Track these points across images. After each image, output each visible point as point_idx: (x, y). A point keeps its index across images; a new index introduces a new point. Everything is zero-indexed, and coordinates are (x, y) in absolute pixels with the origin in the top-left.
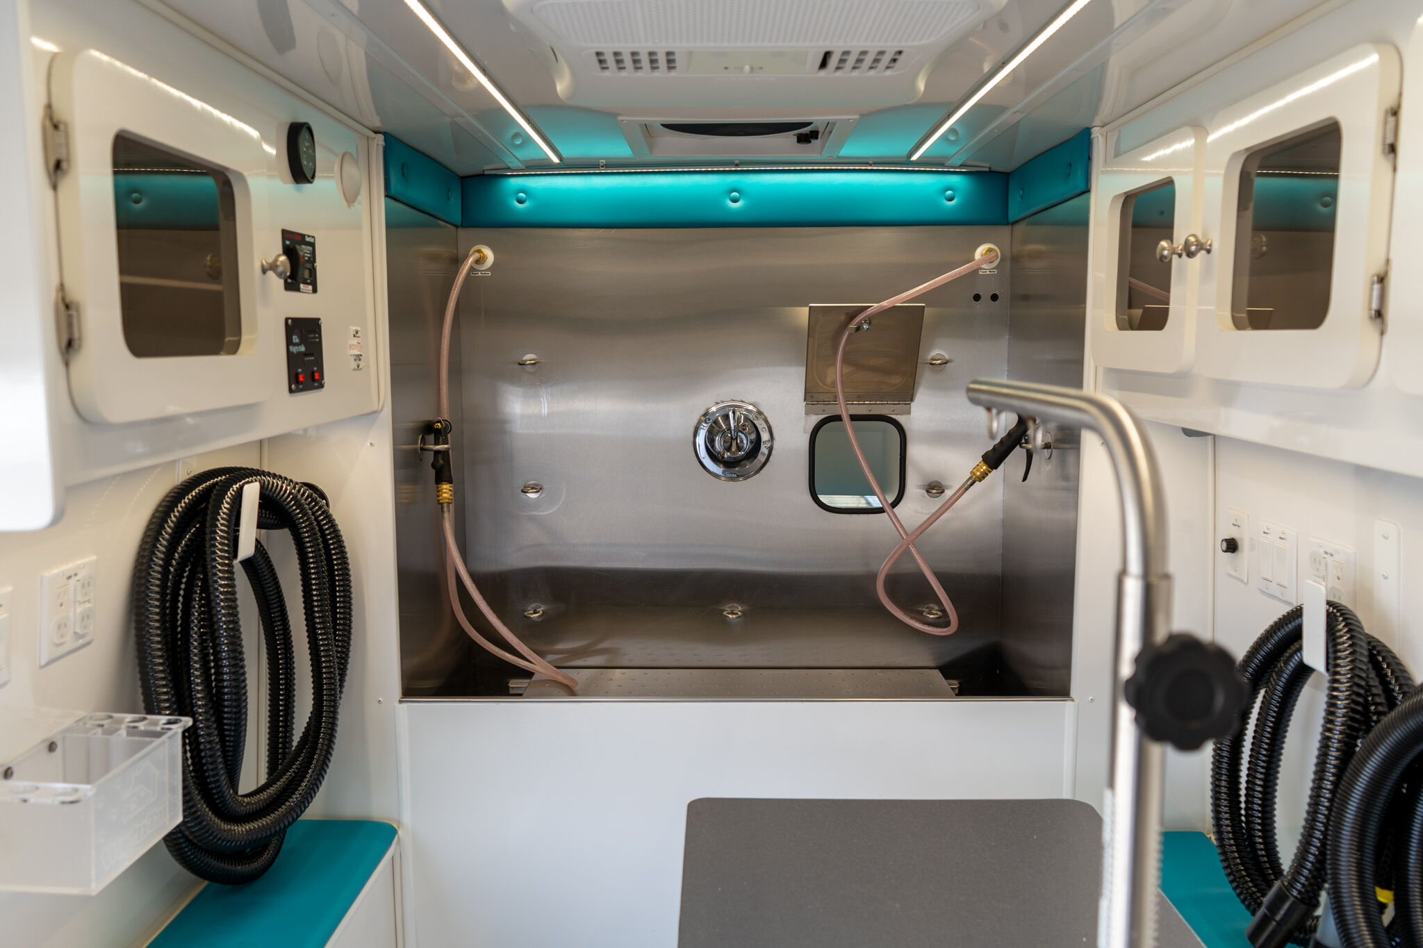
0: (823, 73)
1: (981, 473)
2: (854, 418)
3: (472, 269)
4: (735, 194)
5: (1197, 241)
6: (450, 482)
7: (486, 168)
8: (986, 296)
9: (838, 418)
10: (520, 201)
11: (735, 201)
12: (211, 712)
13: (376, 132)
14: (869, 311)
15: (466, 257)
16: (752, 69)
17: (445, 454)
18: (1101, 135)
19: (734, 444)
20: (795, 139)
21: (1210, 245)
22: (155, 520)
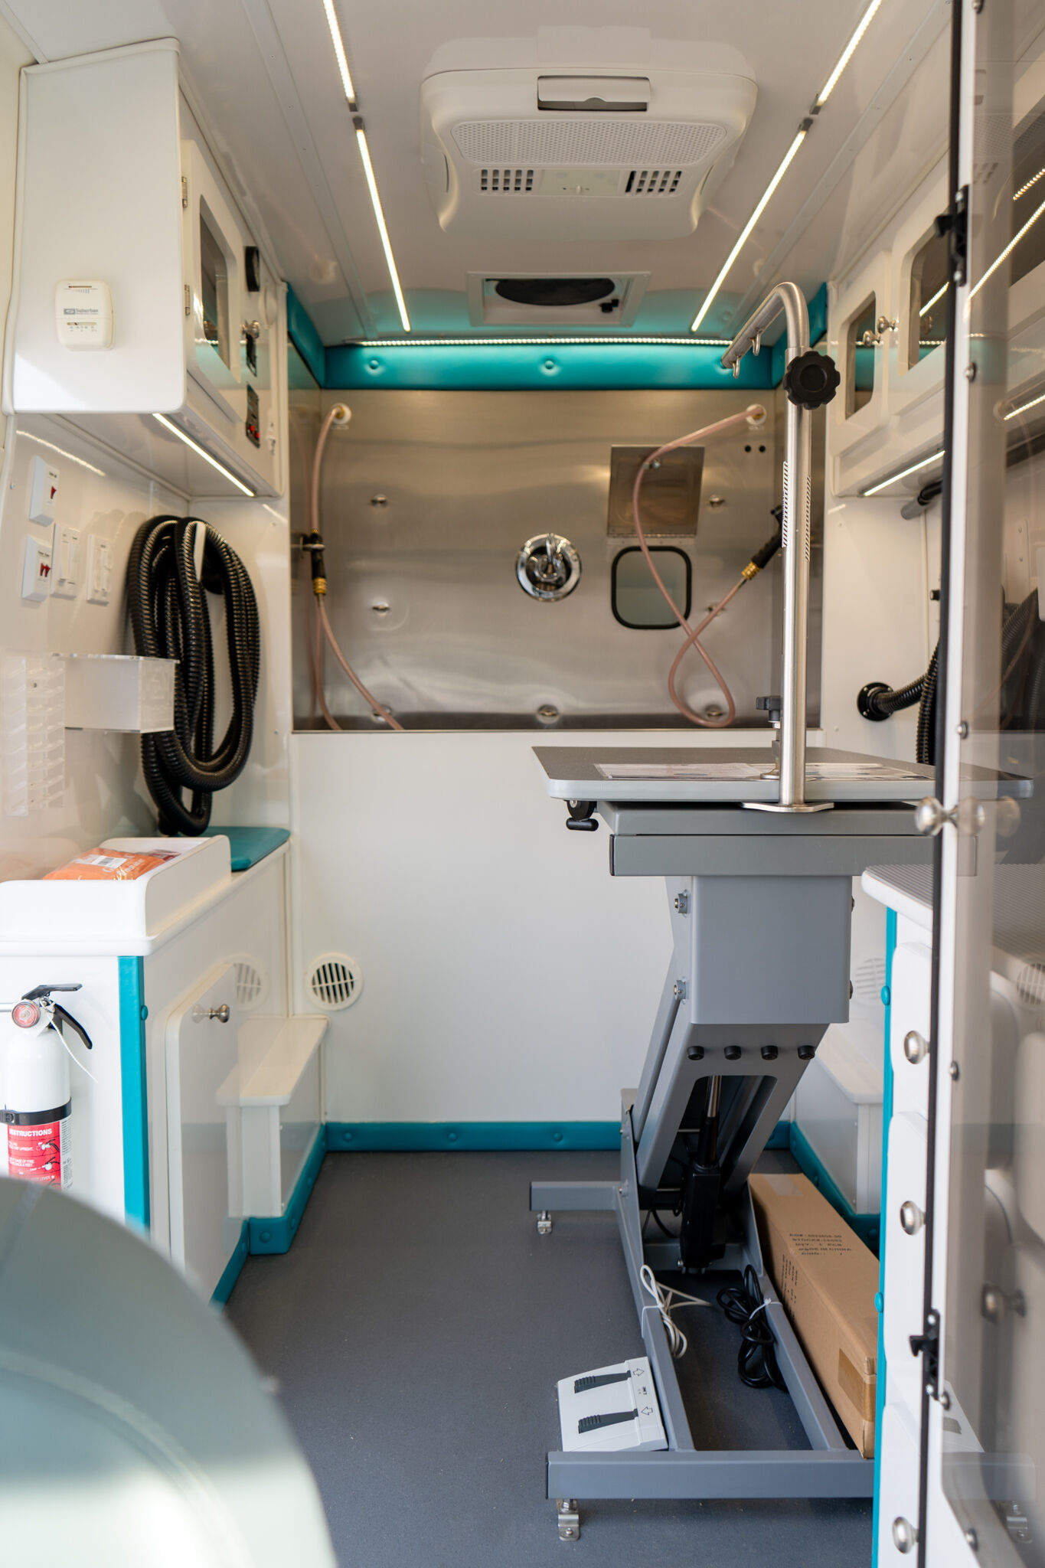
0: (628, 195)
1: (752, 572)
2: (651, 549)
3: (333, 424)
4: (549, 363)
5: (885, 320)
6: (324, 577)
7: (346, 338)
8: (755, 447)
9: (638, 549)
10: (373, 367)
11: (549, 368)
12: (182, 679)
13: (283, 280)
14: (660, 451)
15: (329, 412)
16: (582, 189)
17: (319, 551)
18: (834, 286)
19: (550, 567)
20: (599, 309)
21: (894, 324)
22: (138, 539)
